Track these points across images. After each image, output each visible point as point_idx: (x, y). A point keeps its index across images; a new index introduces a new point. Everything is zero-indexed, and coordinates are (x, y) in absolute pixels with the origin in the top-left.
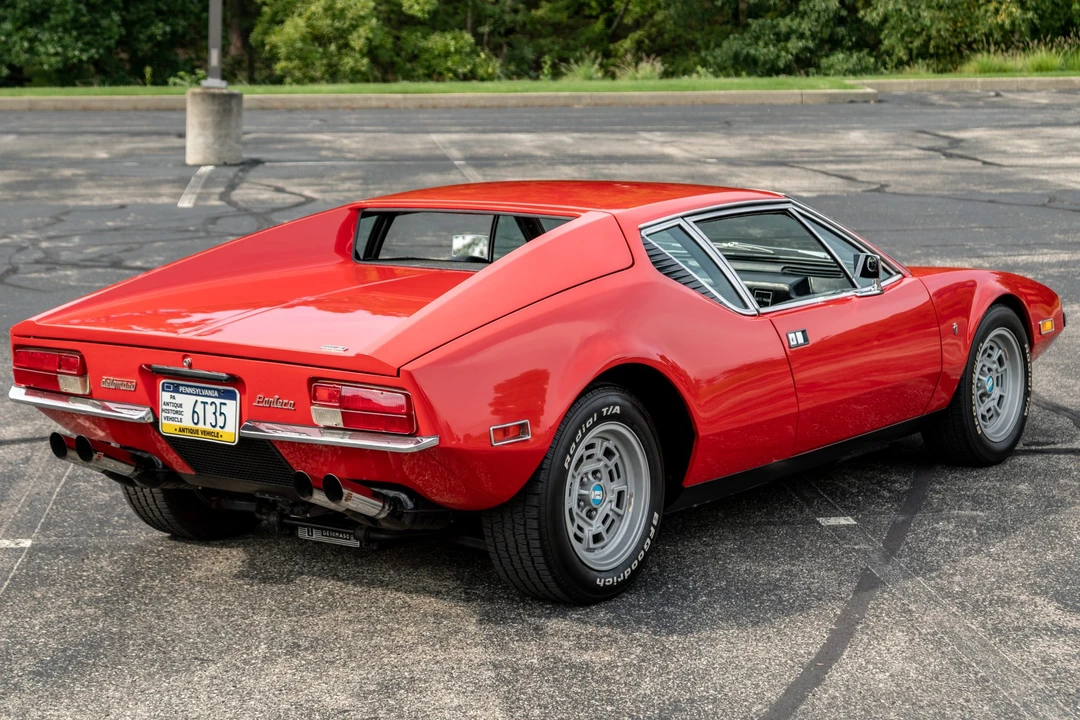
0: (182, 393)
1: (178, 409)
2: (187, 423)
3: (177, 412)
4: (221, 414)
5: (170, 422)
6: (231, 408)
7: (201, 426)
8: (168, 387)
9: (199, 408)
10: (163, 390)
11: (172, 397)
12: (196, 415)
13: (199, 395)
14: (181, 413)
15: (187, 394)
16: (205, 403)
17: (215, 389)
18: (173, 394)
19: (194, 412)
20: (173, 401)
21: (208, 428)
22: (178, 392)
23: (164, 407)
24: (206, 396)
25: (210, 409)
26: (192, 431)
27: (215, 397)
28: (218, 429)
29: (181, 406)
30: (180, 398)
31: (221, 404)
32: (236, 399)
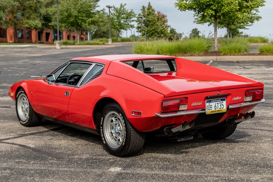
0: (212, 102)
1: (211, 107)
2: (213, 109)
3: (210, 108)
4: (222, 105)
5: (209, 111)
6: (224, 103)
7: (217, 109)
8: (208, 102)
9: (217, 105)
10: (207, 103)
11: (209, 104)
12: (216, 107)
13: (216, 102)
14: (211, 108)
15: (213, 102)
16: (218, 103)
17: (220, 99)
18: (209, 103)
19: (215, 106)
20: (209, 105)
21: (219, 109)
22: (211, 102)
23: (207, 107)
24: (218, 101)
25: (219, 104)
26: (214, 111)
27: (220, 101)
28: (221, 109)
29: (212, 106)
30: (211, 104)
31: (222, 102)
32: (225, 100)
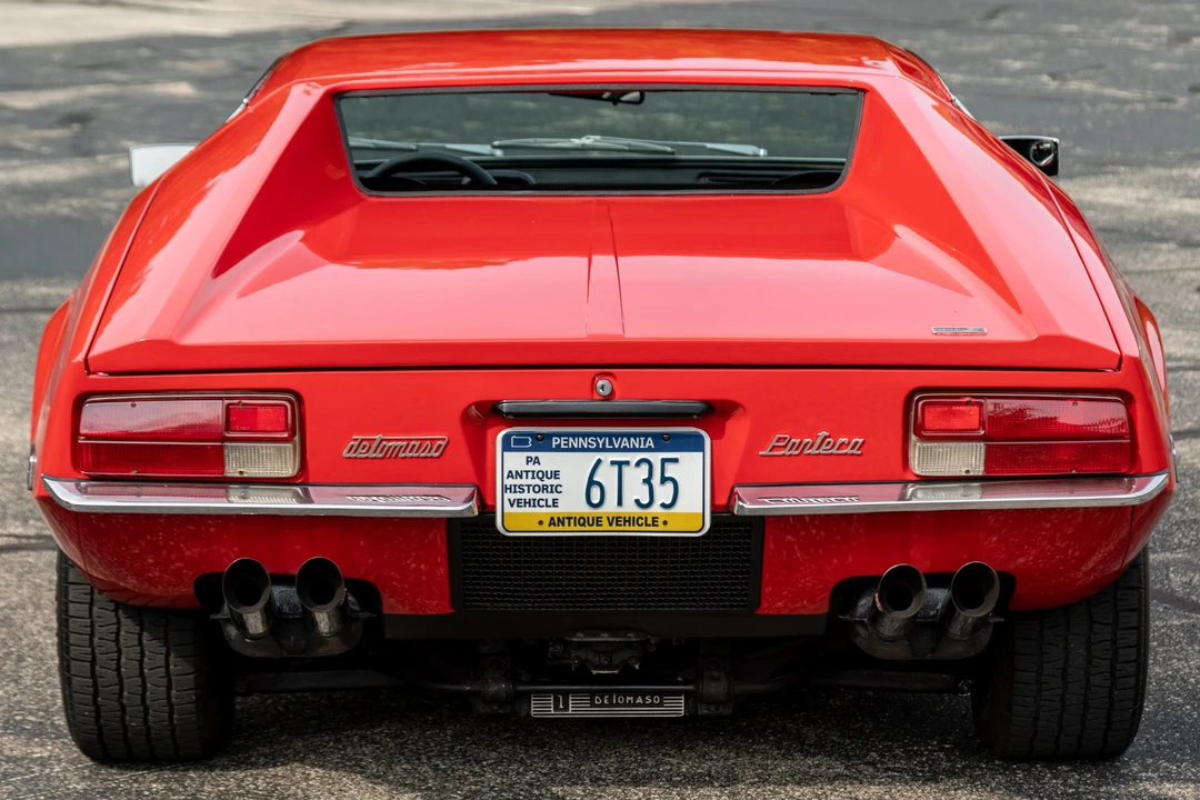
0: (558, 449)
1: (547, 482)
2: (572, 502)
3: (544, 488)
4: (664, 480)
5: (528, 510)
6: (692, 466)
7: (610, 507)
8: (516, 442)
9: (607, 476)
10: (506, 447)
11: (529, 460)
12: (596, 492)
13: (604, 450)
14: (555, 489)
15: (573, 450)
16: (620, 464)
17: (646, 436)
18: (533, 455)
19: (591, 482)
20: (531, 467)
21: (629, 508)
22: (550, 449)
23: (509, 482)
24: (625, 450)
25: (635, 476)
26: (582, 521)
27: (649, 450)
28: (656, 509)
29: (555, 474)
30: (548, 460)
31: (664, 461)
32: (701, 449)
